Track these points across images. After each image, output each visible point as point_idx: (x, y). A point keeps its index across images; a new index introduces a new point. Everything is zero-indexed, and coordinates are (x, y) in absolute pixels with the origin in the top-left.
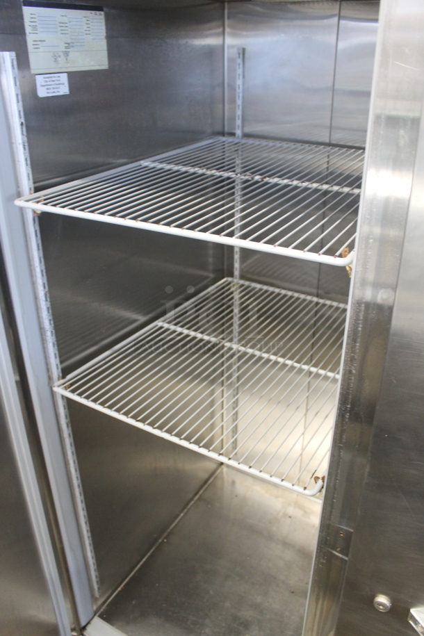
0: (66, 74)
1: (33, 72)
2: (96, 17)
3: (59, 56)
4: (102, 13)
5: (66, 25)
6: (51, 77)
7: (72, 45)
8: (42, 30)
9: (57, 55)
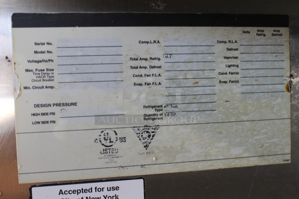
0: (142, 180)
1: (23, 180)
2: (262, 40)
3: (123, 140)
4: (284, 31)
5: (155, 63)
6: (85, 191)
7: (170, 109)
8: (68, 78)
9: (113, 137)
